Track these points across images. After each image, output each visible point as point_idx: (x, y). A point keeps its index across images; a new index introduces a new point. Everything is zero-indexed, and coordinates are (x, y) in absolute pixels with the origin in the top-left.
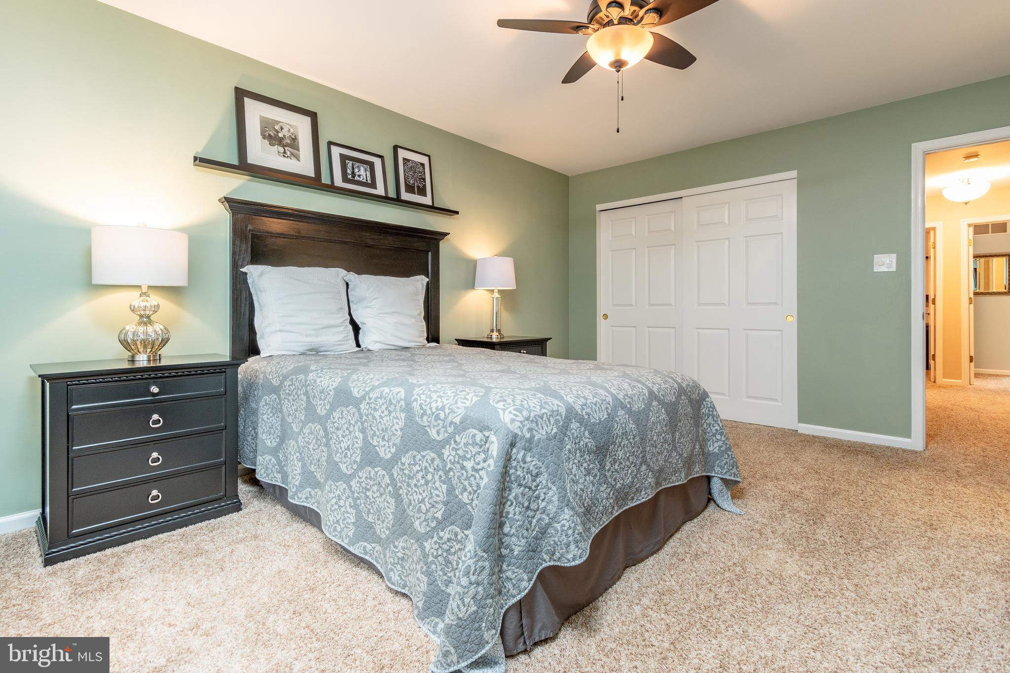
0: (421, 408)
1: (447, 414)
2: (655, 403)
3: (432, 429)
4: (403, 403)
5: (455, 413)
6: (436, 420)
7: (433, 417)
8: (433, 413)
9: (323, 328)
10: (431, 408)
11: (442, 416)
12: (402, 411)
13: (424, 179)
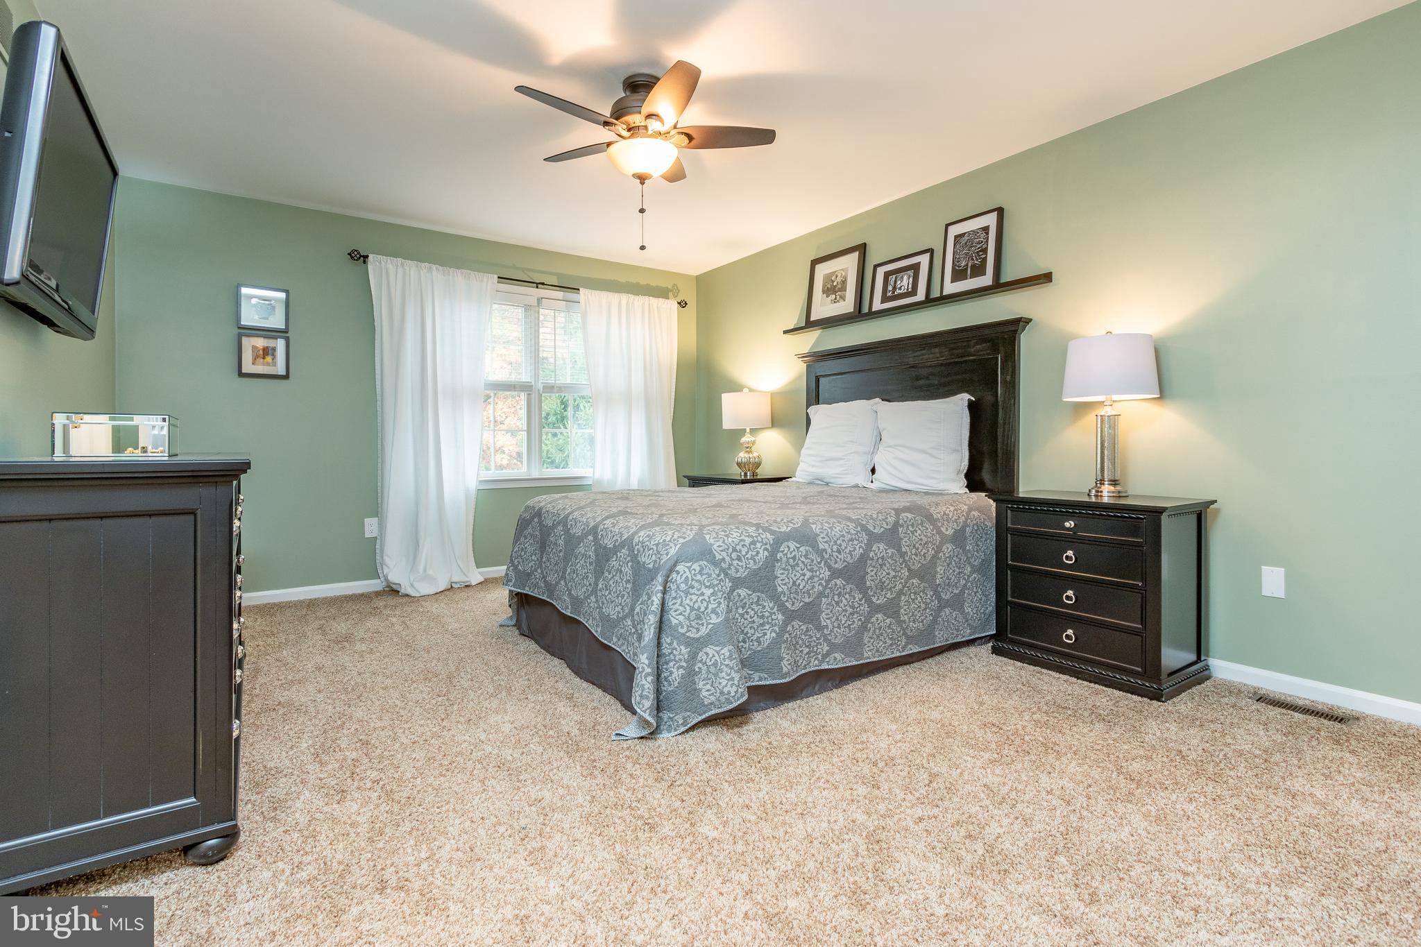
2: (591, 538)
9: (826, 460)
13: (985, 251)
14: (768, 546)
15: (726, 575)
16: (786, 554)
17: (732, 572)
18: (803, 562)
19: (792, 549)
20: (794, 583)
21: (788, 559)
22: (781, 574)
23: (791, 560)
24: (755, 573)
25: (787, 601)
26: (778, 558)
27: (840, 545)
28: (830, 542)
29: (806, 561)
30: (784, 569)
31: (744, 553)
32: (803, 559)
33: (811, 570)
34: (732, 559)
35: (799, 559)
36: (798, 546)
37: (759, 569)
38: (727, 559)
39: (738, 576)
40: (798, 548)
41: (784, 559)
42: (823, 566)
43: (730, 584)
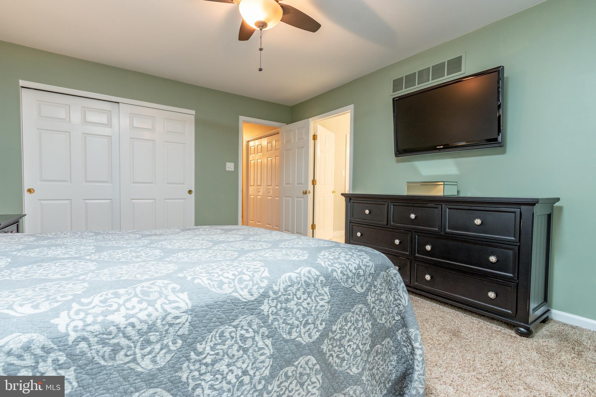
0: (344, 275)
1: (364, 269)
3: (357, 286)
4: (322, 278)
5: (369, 266)
6: (358, 278)
7: (356, 277)
8: (354, 274)
10: (351, 271)
11: (362, 273)
12: (324, 285)
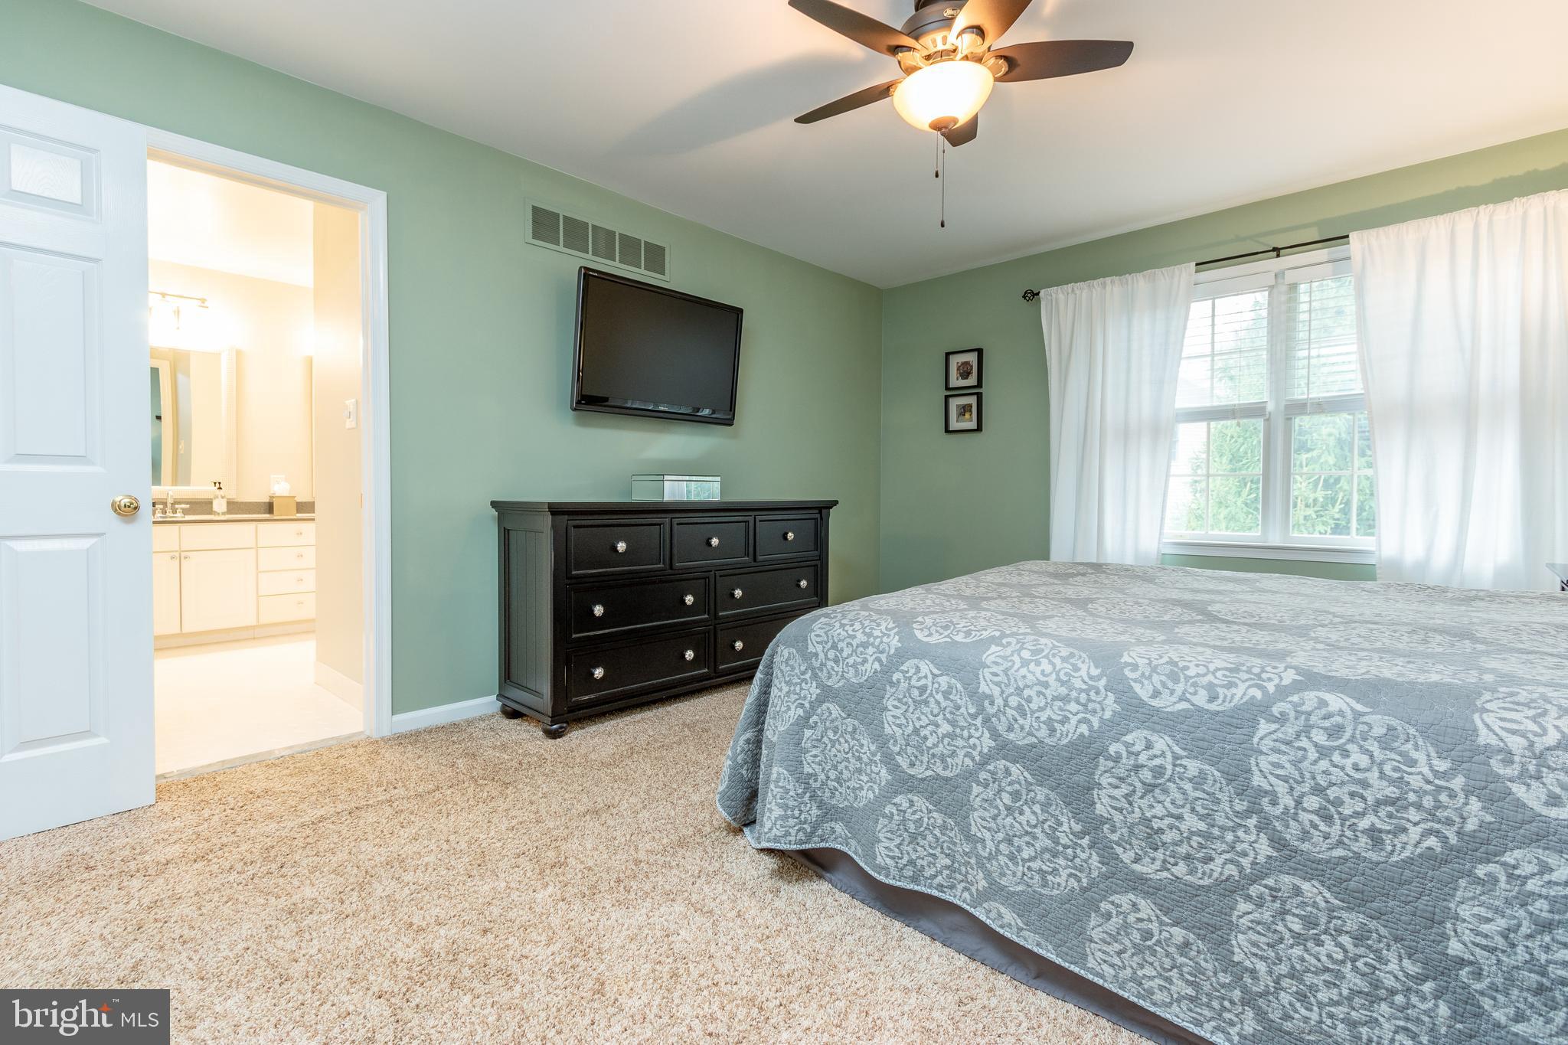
14: (883, 657)
15: (815, 676)
16: (910, 678)
17: (823, 675)
18: (938, 703)
19: (922, 674)
20: (916, 731)
21: (911, 686)
22: (893, 706)
23: (916, 693)
24: (854, 690)
25: (899, 754)
26: (894, 679)
27: (1029, 700)
28: (1007, 686)
29: (944, 704)
30: (900, 701)
31: (845, 654)
32: (940, 697)
33: (953, 723)
34: (827, 658)
35: (931, 695)
36: (936, 672)
37: (861, 685)
38: (821, 656)
39: (829, 684)
40: (934, 676)
41: (904, 685)
42: (979, 725)
43: (818, 691)
